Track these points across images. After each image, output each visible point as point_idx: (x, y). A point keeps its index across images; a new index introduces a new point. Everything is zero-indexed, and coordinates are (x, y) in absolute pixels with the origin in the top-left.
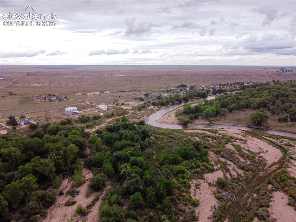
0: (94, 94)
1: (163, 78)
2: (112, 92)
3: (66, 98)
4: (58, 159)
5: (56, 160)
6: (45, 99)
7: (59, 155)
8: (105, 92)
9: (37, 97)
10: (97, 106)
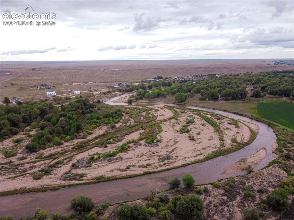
0: (78, 84)
1: (150, 71)
2: (96, 83)
3: (54, 87)
4: (25, 116)
5: (24, 116)
6: (37, 88)
7: (27, 114)
8: (89, 83)
9: (32, 87)
10: (74, 92)
